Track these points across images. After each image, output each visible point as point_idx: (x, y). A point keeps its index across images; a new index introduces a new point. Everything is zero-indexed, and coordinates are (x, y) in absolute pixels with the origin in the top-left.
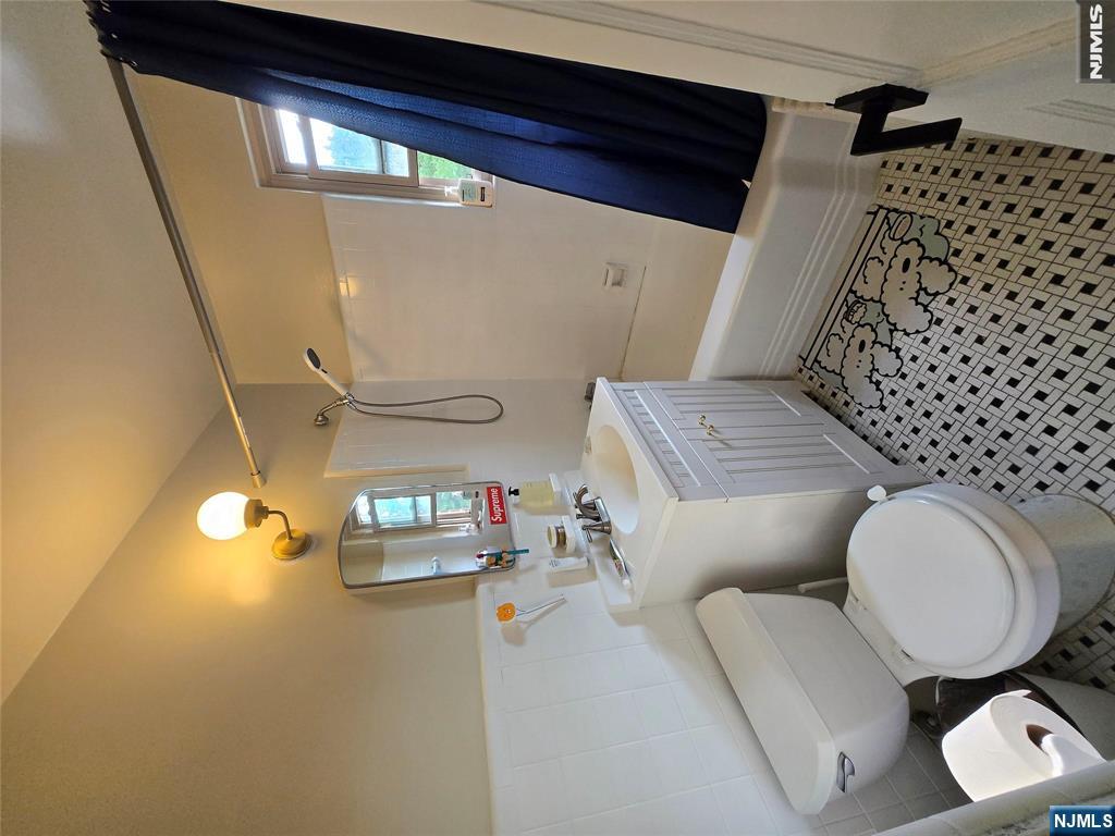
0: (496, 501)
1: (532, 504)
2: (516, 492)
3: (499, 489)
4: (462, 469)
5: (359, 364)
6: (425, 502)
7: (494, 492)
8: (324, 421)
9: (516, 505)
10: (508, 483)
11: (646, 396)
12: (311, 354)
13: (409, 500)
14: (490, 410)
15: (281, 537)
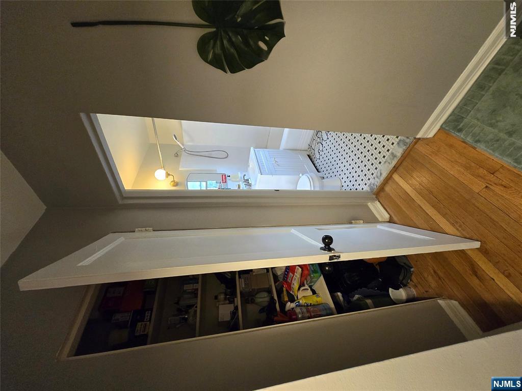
0: (224, 178)
1: (233, 180)
2: (229, 176)
3: (225, 176)
4: (216, 171)
5: (186, 139)
6: (204, 184)
7: (224, 176)
8: (177, 155)
9: (229, 180)
10: (227, 174)
11: (262, 153)
12: (175, 136)
13: (199, 183)
14: (225, 155)
15: (172, 182)
